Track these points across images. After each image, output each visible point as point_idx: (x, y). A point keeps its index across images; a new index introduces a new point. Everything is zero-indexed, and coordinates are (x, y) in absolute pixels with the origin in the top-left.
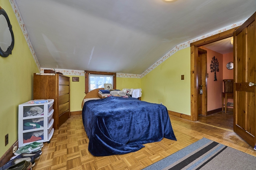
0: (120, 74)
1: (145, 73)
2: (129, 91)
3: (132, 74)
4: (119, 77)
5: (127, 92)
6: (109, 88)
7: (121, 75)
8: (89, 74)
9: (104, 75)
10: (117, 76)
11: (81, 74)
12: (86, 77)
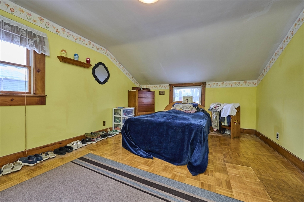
0: (211, 83)
1: (261, 76)
2: (218, 106)
3: (236, 82)
4: (210, 87)
5: (215, 108)
6: (188, 101)
7: (213, 85)
8: (173, 87)
9: (189, 86)
10: (207, 86)
11: (166, 88)
12: (170, 91)
